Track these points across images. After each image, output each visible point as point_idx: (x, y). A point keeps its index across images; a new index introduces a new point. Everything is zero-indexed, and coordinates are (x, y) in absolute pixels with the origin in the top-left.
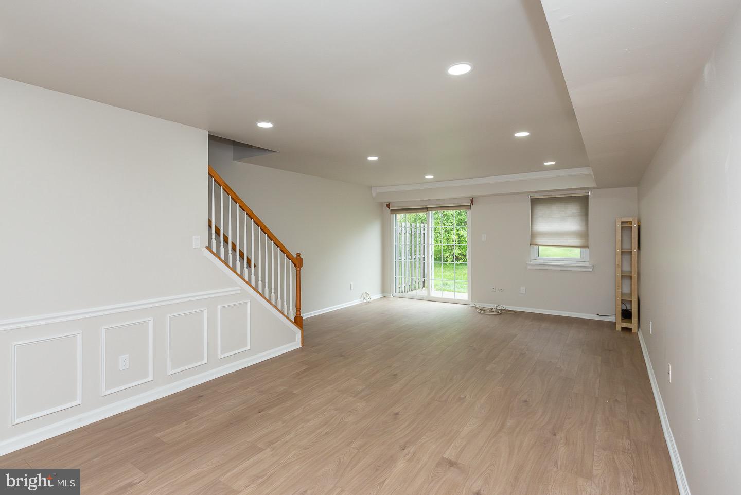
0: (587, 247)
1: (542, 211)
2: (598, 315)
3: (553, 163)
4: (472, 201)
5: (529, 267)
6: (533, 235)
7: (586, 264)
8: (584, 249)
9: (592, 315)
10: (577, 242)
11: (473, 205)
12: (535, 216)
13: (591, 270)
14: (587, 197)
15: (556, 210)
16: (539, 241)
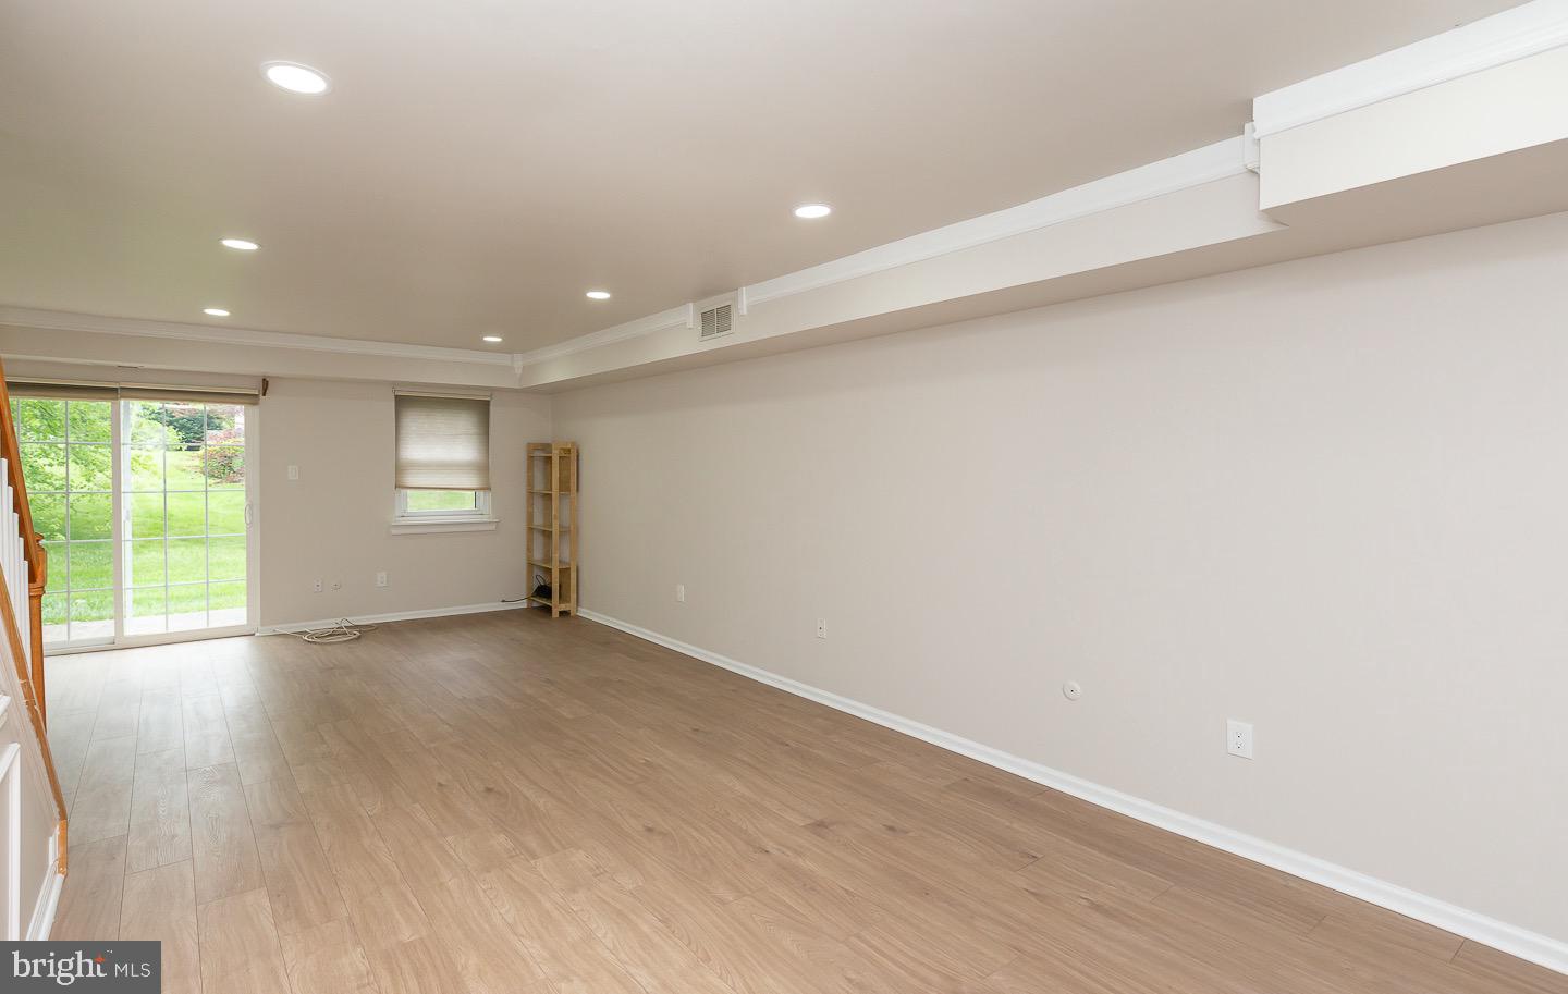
0: (487, 488)
1: (415, 422)
2: (504, 601)
3: (499, 340)
4: (265, 384)
5: (394, 532)
6: (400, 468)
7: (485, 519)
8: (481, 494)
9: (496, 604)
10: (471, 480)
11: (264, 395)
12: (403, 432)
13: (493, 527)
14: (487, 403)
15: (441, 422)
16: (412, 479)
